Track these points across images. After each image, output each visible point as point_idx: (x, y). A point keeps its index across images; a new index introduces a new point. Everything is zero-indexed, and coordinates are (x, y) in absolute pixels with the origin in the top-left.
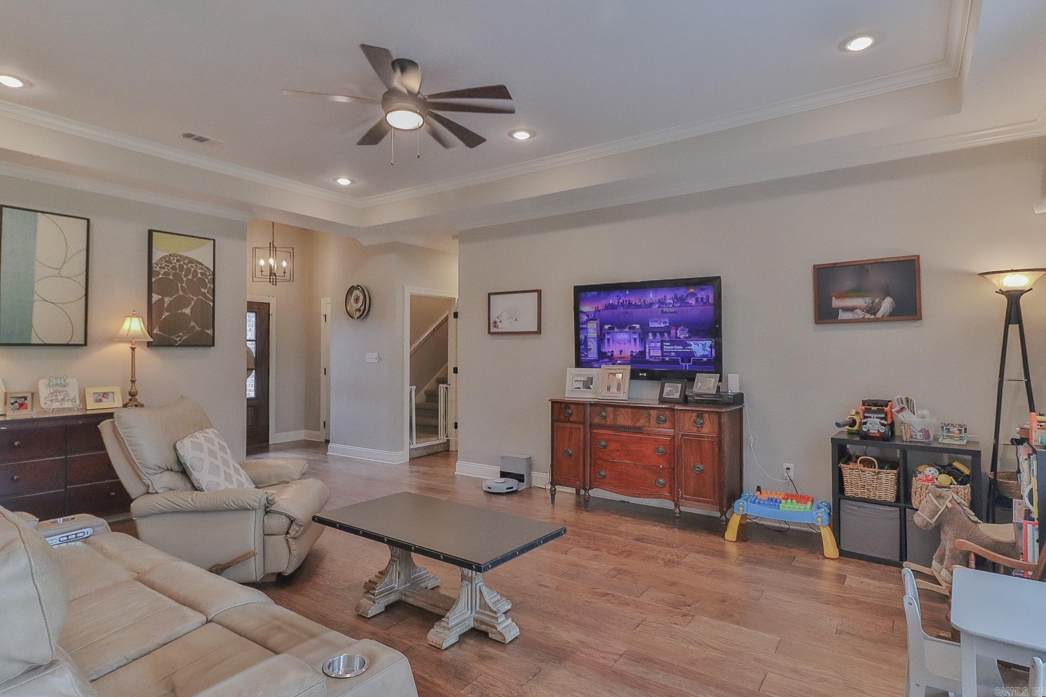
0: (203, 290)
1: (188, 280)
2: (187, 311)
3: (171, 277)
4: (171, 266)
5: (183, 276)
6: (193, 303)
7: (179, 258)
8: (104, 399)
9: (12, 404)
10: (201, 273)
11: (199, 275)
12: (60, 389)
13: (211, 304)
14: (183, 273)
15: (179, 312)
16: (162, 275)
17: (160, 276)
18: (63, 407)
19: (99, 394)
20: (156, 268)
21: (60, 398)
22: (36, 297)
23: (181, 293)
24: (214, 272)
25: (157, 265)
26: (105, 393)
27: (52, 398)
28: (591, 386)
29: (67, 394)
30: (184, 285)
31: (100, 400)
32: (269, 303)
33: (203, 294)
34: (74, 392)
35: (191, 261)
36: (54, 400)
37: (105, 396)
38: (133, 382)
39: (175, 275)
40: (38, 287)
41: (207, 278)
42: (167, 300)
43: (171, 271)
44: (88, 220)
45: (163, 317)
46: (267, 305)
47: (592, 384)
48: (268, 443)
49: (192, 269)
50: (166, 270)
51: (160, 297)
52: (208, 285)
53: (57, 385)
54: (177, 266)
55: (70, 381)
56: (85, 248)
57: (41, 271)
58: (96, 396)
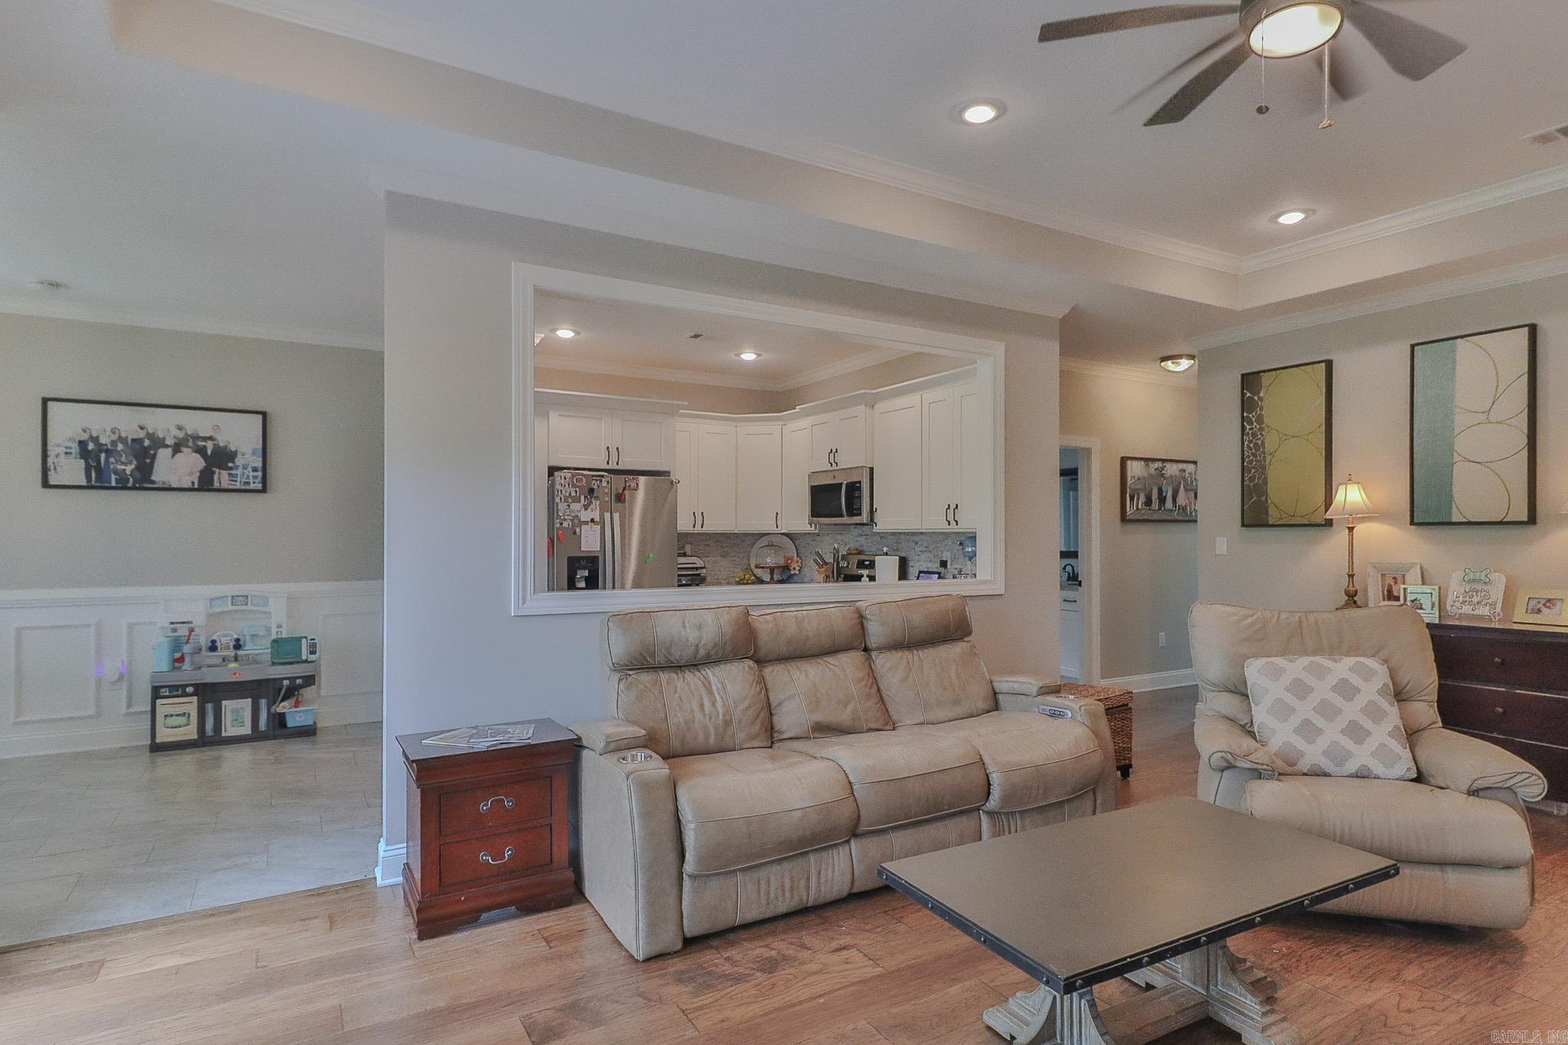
8: (1544, 610)
12: (1479, 587)
18: (1475, 613)
19: (1538, 600)
21: (1475, 599)
22: (1456, 458)
26: (1549, 600)
27: (1465, 599)
29: (1487, 596)
31: (1539, 609)
34: (1497, 594)
36: (1466, 601)
37: (1548, 604)
40: (1460, 445)
44: (1533, 327)
53: (1474, 581)
55: (1494, 576)
56: (1526, 370)
57: (1461, 420)
58: (1532, 603)
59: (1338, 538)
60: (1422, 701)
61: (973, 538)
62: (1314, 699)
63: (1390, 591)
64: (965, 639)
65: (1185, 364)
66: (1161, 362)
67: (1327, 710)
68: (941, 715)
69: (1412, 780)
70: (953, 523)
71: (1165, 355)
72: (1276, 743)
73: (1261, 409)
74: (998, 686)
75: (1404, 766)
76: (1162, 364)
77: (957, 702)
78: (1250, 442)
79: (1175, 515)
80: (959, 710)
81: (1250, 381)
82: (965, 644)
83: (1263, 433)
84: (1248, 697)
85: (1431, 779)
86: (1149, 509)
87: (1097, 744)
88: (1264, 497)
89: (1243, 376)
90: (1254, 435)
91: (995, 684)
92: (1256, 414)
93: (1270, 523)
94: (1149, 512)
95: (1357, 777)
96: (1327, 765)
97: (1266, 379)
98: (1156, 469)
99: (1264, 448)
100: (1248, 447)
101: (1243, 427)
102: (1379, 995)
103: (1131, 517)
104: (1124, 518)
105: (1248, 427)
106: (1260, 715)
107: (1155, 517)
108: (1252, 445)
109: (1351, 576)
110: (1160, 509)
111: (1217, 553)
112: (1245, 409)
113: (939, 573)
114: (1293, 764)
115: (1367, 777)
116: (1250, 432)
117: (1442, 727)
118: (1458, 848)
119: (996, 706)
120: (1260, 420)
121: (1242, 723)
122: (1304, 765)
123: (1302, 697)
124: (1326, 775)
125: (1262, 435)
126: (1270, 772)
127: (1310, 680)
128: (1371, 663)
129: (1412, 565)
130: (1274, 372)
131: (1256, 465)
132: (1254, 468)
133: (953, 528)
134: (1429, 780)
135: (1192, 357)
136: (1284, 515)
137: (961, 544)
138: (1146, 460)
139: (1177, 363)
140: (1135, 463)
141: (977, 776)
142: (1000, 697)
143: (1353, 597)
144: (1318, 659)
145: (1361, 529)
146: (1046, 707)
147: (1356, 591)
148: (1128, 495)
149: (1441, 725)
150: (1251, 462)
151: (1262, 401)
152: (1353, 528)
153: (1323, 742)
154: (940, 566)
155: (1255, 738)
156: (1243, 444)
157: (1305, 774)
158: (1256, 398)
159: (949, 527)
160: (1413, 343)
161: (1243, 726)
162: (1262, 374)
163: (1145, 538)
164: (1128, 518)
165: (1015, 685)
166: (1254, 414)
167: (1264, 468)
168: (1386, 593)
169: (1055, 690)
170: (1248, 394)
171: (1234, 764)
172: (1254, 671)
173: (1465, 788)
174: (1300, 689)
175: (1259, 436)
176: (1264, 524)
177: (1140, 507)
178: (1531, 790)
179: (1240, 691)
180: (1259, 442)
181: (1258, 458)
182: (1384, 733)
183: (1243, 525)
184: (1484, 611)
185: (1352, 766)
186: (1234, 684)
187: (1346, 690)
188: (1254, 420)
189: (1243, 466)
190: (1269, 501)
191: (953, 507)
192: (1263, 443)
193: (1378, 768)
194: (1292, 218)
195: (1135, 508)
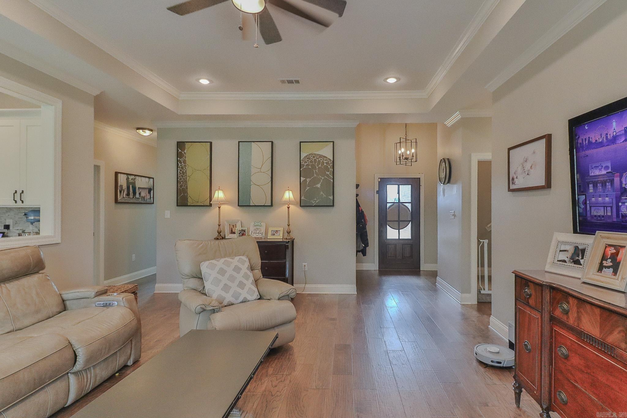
0: (327, 173)
1: (319, 167)
2: (319, 186)
3: (310, 167)
4: (310, 161)
5: (316, 166)
6: (322, 181)
7: (314, 155)
8: (276, 234)
9: (239, 233)
10: (326, 163)
11: (325, 164)
12: (258, 227)
13: (332, 181)
14: (316, 164)
15: (314, 186)
16: (305, 166)
17: (305, 167)
18: (258, 236)
19: (274, 231)
20: (303, 163)
21: (257, 232)
22: (252, 183)
23: (315, 175)
24: (333, 161)
25: (303, 161)
26: (276, 231)
27: (255, 232)
28: (582, 261)
29: (261, 231)
30: (317, 171)
31: (274, 234)
32: (420, 178)
33: (328, 175)
34: (263, 230)
35: (321, 156)
38: (289, 225)
39: (312, 166)
40: (253, 178)
41: (329, 165)
42: (308, 180)
43: (310, 163)
44: (272, 142)
45: (306, 190)
46: (419, 179)
47: (582, 258)
48: (420, 269)
49: (321, 161)
50: (308, 163)
51: (305, 179)
52: (330, 169)
53: (257, 225)
54: (313, 160)
55: (262, 224)
56: (271, 156)
57: (253, 170)
58: (273, 232)
59: (214, 211)
60: (256, 269)
61: (37, 211)
62: (227, 275)
63: (232, 230)
64: (40, 272)
65: (147, 133)
66: (137, 130)
67: (232, 279)
68: (27, 322)
69: (259, 299)
70: (19, 202)
71: (139, 127)
72: (215, 296)
73: (185, 157)
74: (65, 297)
75: (256, 295)
76: (137, 131)
77: (37, 312)
78: (181, 170)
79: (140, 201)
80: (40, 316)
81: (180, 145)
82: (41, 275)
83: (186, 167)
84: (203, 279)
85: (264, 297)
86: (129, 198)
87: (133, 316)
88: (186, 194)
89: (178, 142)
90: (182, 168)
91: (62, 295)
92: (183, 159)
93: (189, 205)
94: (128, 199)
95: (243, 302)
96: (233, 300)
97: (187, 145)
98: (132, 179)
99: (186, 174)
100: (180, 173)
101: (178, 164)
102: (265, 384)
103: (120, 201)
104: (116, 201)
105: (180, 164)
106: (208, 286)
107: (132, 201)
108: (181, 172)
109: (219, 225)
110: (133, 198)
111: (166, 217)
112: (178, 157)
113: (3, 233)
114: (221, 303)
115: (246, 302)
116: (181, 167)
117: (263, 278)
118: (279, 320)
119: (65, 309)
120: (185, 162)
121: (199, 290)
122: (225, 303)
123: (223, 275)
124: (232, 304)
125: (185, 168)
126: (219, 309)
127: (225, 268)
128: (244, 258)
129: (238, 221)
130: (190, 143)
131: (183, 180)
132: (182, 182)
133: (19, 204)
134: (263, 298)
135: (151, 130)
136: (194, 202)
137: (25, 214)
138: (127, 174)
139: (145, 132)
140: (122, 175)
141: (68, 354)
142: (68, 303)
143: (220, 233)
144: (226, 259)
145: (223, 207)
146: (100, 303)
147: (221, 231)
148: (119, 190)
149: (262, 277)
150: (181, 179)
151: (185, 154)
152: (220, 207)
153: (231, 292)
154: (4, 229)
155: (206, 295)
156: (177, 171)
157: (226, 306)
158: (183, 152)
159: (16, 204)
160: (239, 141)
161: (200, 292)
162: (185, 143)
163: (126, 211)
164: (119, 201)
165: (78, 294)
166: (182, 159)
167: (186, 182)
168: (231, 231)
169: (104, 292)
170: (180, 151)
171: (206, 309)
172: (205, 268)
173: (277, 298)
174: (222, 272)
175: (184, 169)
176: (186, 205)
177: (124, 196)
178: (293, 294)
179: (199, 277)
180: (184, 171)
181: (184, 178)
182: (249, 284)
183: (177, 206)
184: (260, 236)
185: (241, 299)
186: (196, 274)
187: (237, 269)
188: (182, 161)
189: (177, 181)
190: (188, 196)
191: (19, 192)
192: (186, 171)
193: (249, 298)
194: (204, 82)
195: (122, 197)
